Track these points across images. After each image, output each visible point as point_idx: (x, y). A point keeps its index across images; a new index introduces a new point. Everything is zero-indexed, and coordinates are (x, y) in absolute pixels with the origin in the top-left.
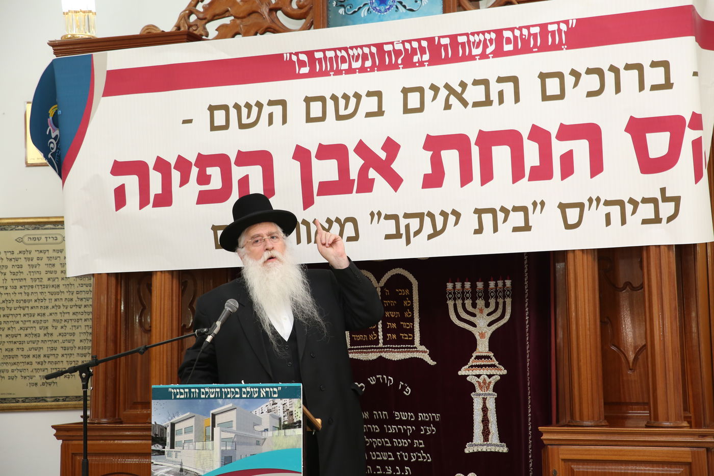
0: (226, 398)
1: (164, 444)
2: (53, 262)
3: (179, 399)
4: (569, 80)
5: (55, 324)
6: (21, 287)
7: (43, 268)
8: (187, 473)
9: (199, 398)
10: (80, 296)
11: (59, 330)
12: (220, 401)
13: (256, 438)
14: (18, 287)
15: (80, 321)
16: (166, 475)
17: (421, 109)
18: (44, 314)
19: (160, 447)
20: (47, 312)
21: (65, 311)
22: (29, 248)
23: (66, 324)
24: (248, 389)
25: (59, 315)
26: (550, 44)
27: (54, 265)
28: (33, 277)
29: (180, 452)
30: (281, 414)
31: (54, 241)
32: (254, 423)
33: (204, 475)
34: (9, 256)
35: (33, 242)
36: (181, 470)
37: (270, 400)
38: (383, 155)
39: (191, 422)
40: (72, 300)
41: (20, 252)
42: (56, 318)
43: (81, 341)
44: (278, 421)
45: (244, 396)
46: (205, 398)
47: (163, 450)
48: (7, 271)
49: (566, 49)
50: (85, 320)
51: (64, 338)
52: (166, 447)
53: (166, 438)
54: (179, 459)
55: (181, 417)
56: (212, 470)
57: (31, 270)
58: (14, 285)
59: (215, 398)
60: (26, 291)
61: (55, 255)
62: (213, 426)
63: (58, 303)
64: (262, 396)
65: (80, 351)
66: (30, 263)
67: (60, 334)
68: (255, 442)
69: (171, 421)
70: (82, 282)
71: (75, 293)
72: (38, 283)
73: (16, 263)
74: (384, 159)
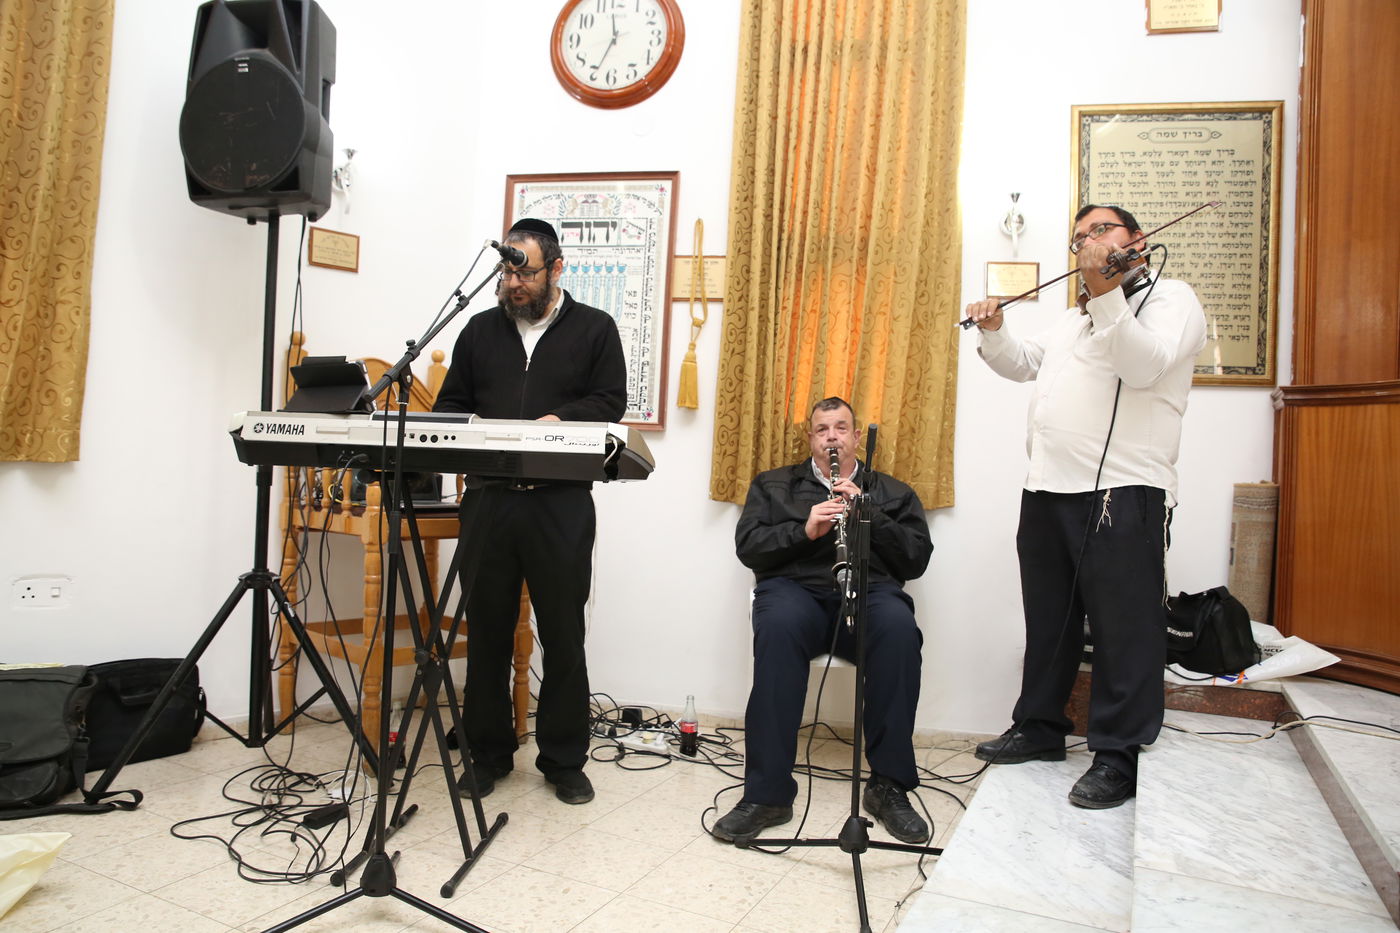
2: (1194, 168)
5: (1195, 260)
6: (1145, 204)
7: (1179, 177)
10: (1234, 220)
11: (1202, 269)
14: (1140, 204)
15: (1234, 257)
18: (1179, 245)
20: (1184, 242)
21: (1211, 241)
22: (1158, 148)
23: (1212, 260)
25: (1201, 247)
27: (1195, 173)
28: (1162, 190)
31: (1198, 139)
34: (1128, 158)
35: (1164, 139)
40: (1222, 225)
41: (1145, 154)
42: (1197, 251)
43: (1234, 286)
48: (1124, 181)
50: (1242, 256)
51: (1209, 281)
57: (1161, 180)
58: (1134, 200)
60: (1153, 211)
61: (1199, 158)
63: (1200, 229)
65: (1233, 301)
66: (1160, 169)
67: (1202, 275)
70: (1238, 199)
71: (1227, 216)
72: (1170, 198)
73: (1138, 169)
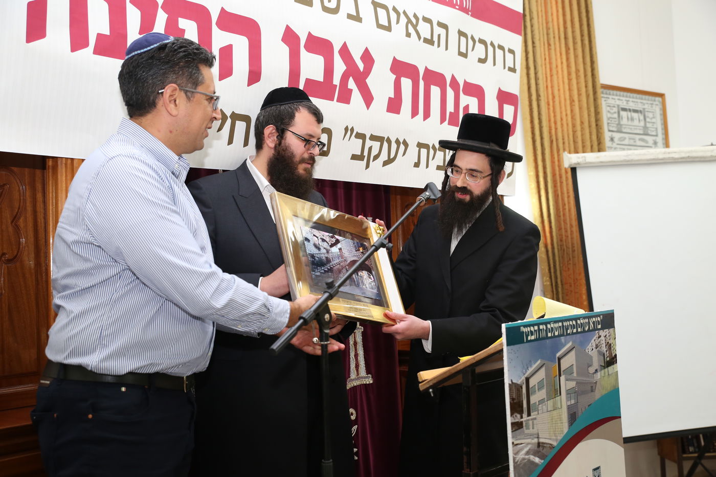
0: (568, 334)
1: (521, 412)
3: (531, 341)
4: (471, 43)
8: (544, 447)
9: (547, 338)
12: (563, 338)
13: (591, 383)
16: (527, 457)
17: (388, 28)
19: (518, 418)
24: (582, 321)
26: (464, 6)
29: (535, 419)
30: (604, 349)
32: (588, 364)
33: (558, 445)
36: (539, 444)
37: (597, 332)
38: (361, 66)
39: (541, 374)
44: (603, 357)
45: (579, 330)
46: (551, 337)
47: (521, 420)
49: (472, 16)
52: (524, 415)
53: (523, 401)
54: (535, 431)
55: (535, 366)
56: (562, 435)
59: (559, 336)
62: (560, 375)
64: (591, 329)
68: (590, 388)
69: (526, 375)
74: (362, 70)
